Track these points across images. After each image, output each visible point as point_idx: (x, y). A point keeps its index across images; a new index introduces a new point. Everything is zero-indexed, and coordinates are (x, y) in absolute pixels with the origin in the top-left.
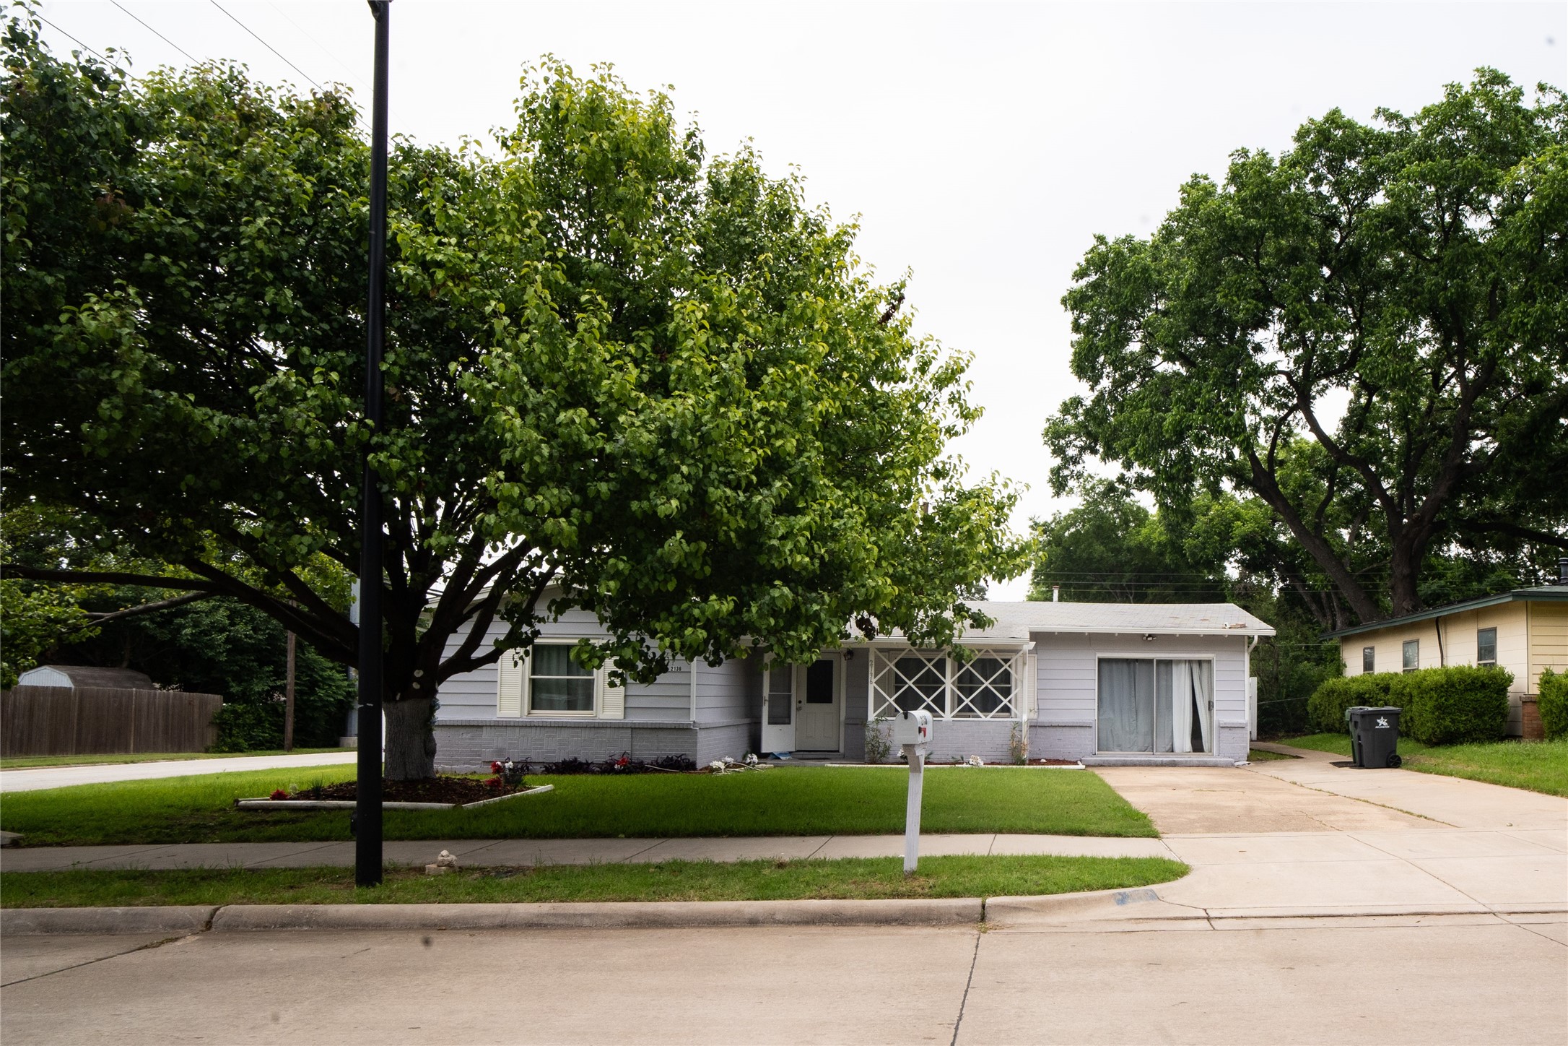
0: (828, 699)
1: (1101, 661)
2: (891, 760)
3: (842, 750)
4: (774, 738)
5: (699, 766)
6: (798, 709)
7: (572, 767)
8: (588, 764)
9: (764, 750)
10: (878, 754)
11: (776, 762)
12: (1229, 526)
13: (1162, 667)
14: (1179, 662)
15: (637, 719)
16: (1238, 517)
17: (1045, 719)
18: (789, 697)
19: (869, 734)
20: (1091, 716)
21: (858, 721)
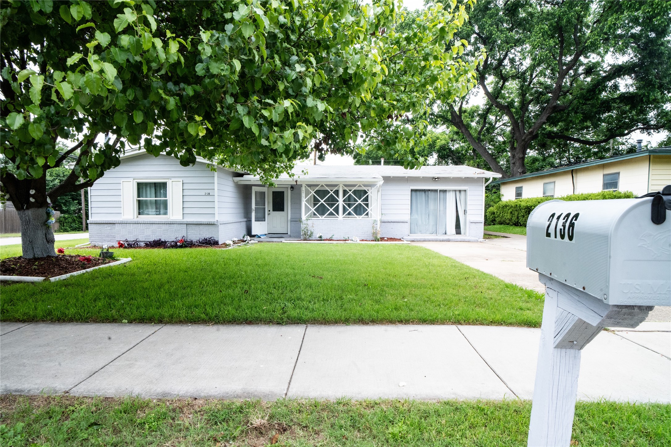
0: (282, 210)
1: (412, 190)
2: (313, 238)
3: (289, 233)
4: (258, 228)
5: (220, 243)
6: (269, 214)
7: (158, 244)
8: (165, 242)
9: (253, 233)
10: (307, 237)
11: (259, 239)
12: (434, 142)
13: (442, 193)
14: (450, 191)
15: (189, 219)
16: (438, 138)
17: (385, 218)
18: (264, 208)
19: (303, 226)
20: (407, 218)
21: (297, 220)
